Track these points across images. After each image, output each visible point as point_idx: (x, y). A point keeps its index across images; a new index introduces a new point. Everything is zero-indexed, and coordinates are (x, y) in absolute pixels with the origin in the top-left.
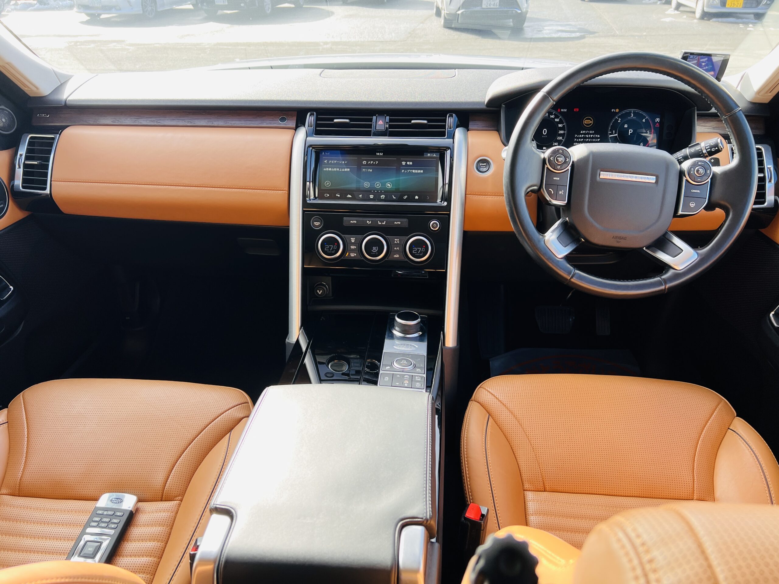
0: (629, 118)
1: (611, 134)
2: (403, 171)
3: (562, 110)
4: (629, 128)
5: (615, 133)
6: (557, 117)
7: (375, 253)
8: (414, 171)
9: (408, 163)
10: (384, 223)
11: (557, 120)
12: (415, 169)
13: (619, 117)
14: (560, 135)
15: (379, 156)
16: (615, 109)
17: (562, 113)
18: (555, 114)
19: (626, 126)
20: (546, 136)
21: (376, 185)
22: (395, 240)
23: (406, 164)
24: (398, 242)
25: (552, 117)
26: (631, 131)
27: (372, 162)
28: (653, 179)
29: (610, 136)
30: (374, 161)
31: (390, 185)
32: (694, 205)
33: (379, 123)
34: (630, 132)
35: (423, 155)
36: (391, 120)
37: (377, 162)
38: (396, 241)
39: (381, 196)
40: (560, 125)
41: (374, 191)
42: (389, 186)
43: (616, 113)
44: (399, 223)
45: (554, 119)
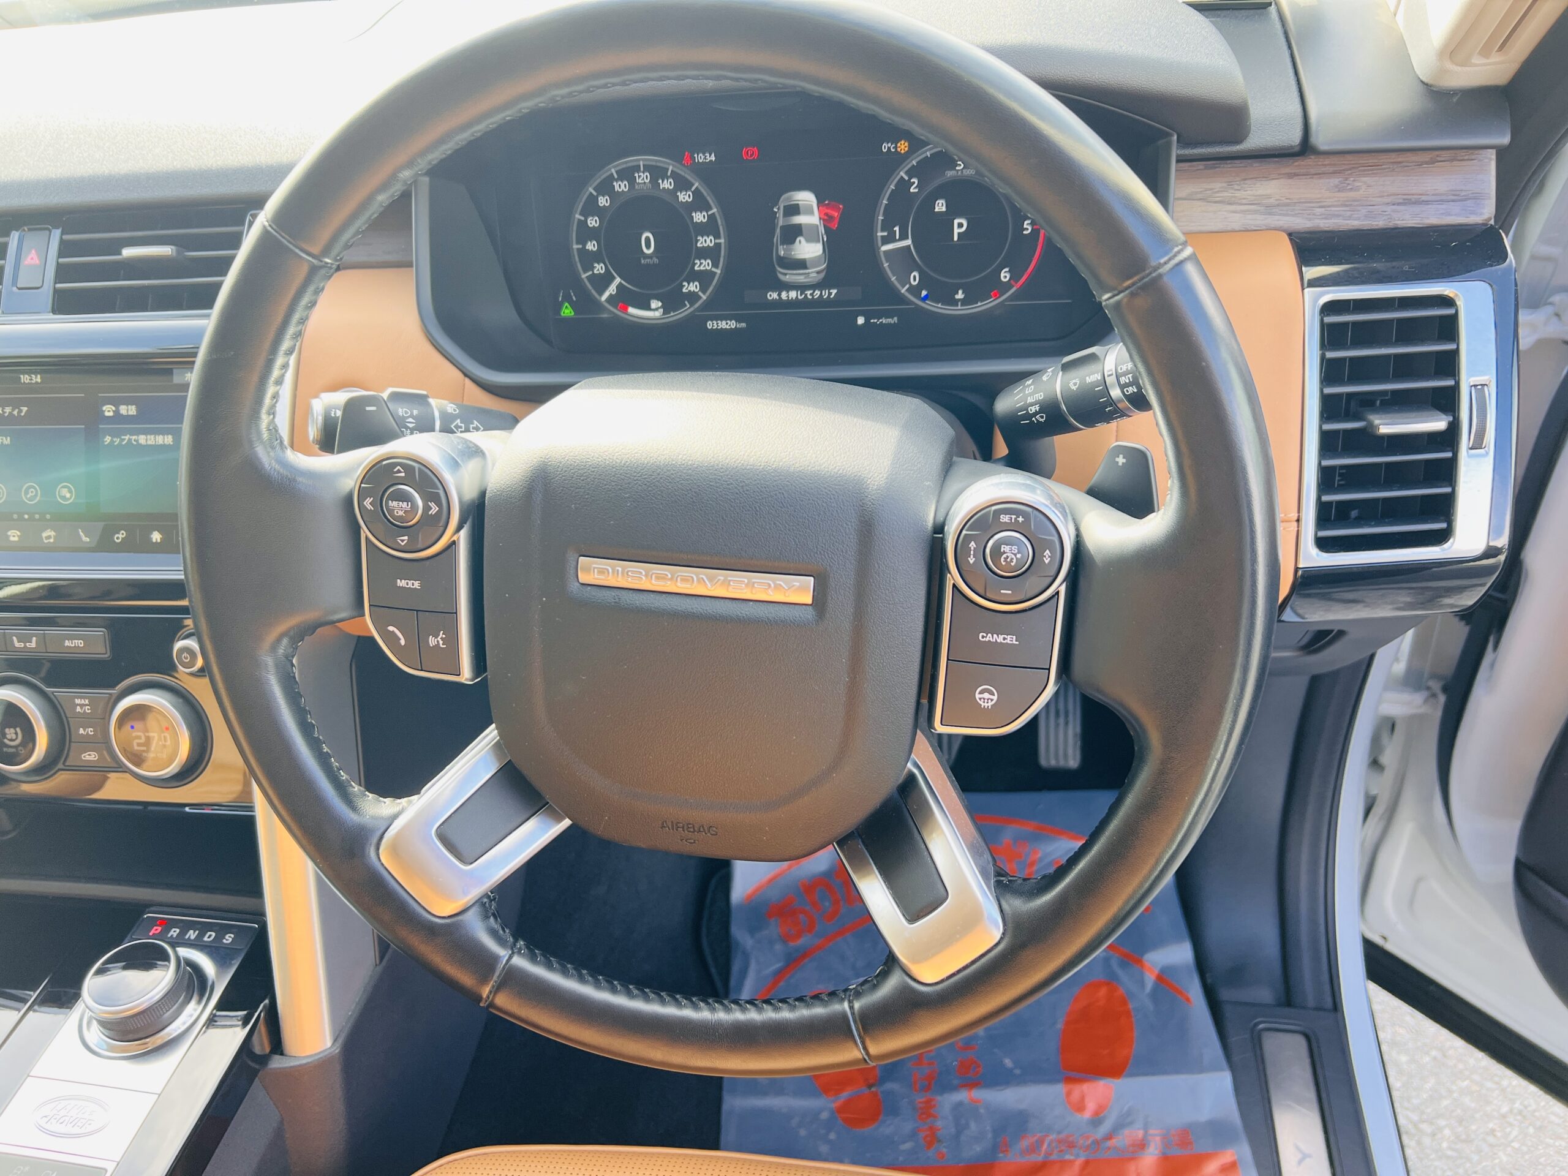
0: (950, 174)
1: (886, 240)
2: (108, 439)
3: (700, 158)
4: (953, 211)
5: (904, 237)
6: (682, 184)
7: (16, 747)
8: (142, 439)
9: (123, 410)
10: (33, 645)
11: (684, 197)
12: (146, 432)
13: (911, 173)
14: (704, 253)
15: (31, 388)
16: (896, 142)
17: (702, 171)
18: (674, 175)
19: (940, 206)
20: (656, 260)
21: (26, 493)
22: (78, 701)
23: (117, 412)
24: (87, 709)
25: (667, 184)
26: (960, 225)
27: (8, 410)
28: (802, 589)
29: (885, 248)
30: (16, 404)
31: (70, 491)
32: (995, 698)
33: (26, 262)
34: (956, 231)
35: (169, 372)
36: (65, 249)
37: (25, 409)
38: (82, 706)
39: (44, 535)
40: (699, 217)
41: (21, 518)
42: (66, 495)
43: (898, 160)
44: (80, 643)
45: (673, 193)
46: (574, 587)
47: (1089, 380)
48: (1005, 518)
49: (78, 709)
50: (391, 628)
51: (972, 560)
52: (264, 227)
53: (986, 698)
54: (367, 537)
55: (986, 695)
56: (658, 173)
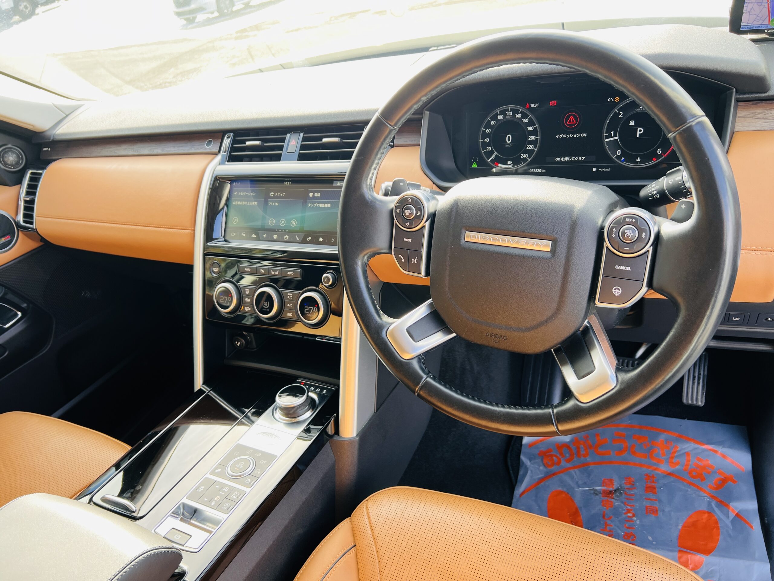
0: (637, 110)
1: (607, 137)
2: (310, 205)
3: (532, 105)
4: (637, 125)
5: (615, 135)
6: (525, 116)
7: (267, 309)
8: (321, 205)
9: (316, 195)
10: (277, 273)
11: (525, 121)
12: (322, 203)
13: (620, 110)
14: (531, 142)
15: (287, 187)
16: (614, 98)
17: (532, 110)
18: (522, 112)
19: (632, 123)
20: (511, 145)
21: (281, 222)
22: (289, 294)
23: (314, 195)
24: (291, 297)
25: (518, 116)
26: (640, 131)
27: (279, 194)
28: (546, 246)
29: (606, 140)
30: (282, 192)
31: (295, 222)
32: (620, 292)
33: (291, 144)
34: (638, 133)
35: (332, 183)
36: (304, 139)
37: (285, 193)
38: (290, 296)
39: (285, 237)
40: (530, 128)
41: (278, 231)
42: (294, 224)
43: (615, 104)
44: (292, 273)
45: (521, 119)
46: (463, 242)
47: (676, 179)
48: (627, 220)
49: (288, 297)
50: (400, 256)
51: (614, 236)
52: (378, 116)
53: (617, 292)
54: (396, 223)
55: (617, 290)
56: (515, 112)
